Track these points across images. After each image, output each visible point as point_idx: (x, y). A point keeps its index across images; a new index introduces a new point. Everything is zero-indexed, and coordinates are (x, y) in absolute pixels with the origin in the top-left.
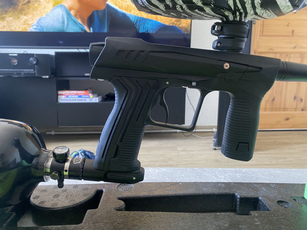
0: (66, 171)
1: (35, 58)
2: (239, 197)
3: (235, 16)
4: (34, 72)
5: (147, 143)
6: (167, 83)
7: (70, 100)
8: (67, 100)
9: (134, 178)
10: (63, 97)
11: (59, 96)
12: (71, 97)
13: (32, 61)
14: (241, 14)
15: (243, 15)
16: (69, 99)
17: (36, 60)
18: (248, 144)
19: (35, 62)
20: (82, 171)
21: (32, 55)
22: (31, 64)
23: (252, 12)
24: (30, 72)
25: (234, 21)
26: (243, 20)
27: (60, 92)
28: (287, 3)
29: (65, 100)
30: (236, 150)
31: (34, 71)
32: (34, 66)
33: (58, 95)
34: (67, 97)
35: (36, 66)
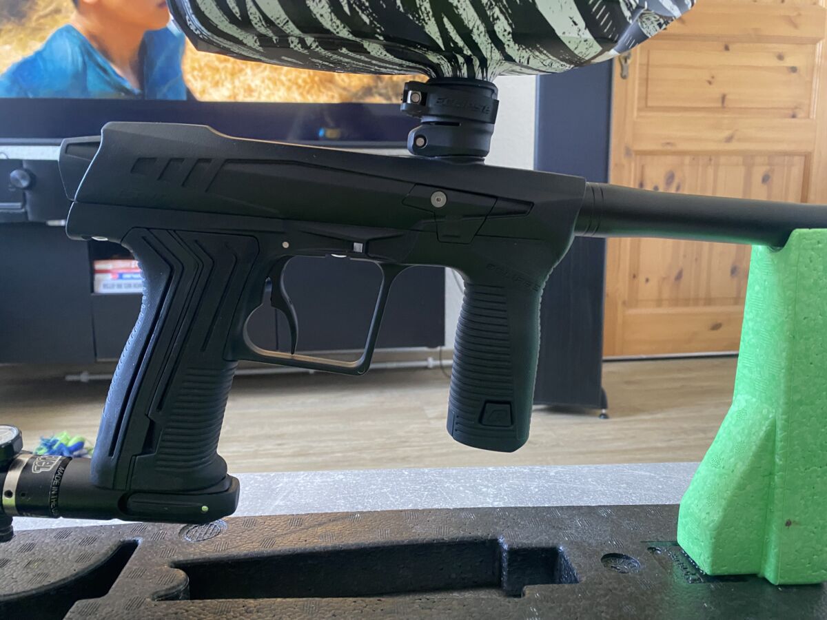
0: (9, 494)
1: (26, 170)
2: (506, 547)
3: (456, 67)
4: (23, 210)
5: (344, 399)
6: (286, 245)
7: (129, 286)
8: (119, 286)
9: (205, 508)
10: (109, 277)
11: (98, 276)
12: (132, 278)
13: (17, 180)
14: (468, 60)
15: (477, 63)
16: (125, 284)
17: (28, 177)
18: (508, 406)
19: (25, 184)
20: (57, 494)
21: (17, 164)
22: (14, 186)
23: (497, 55)
24: (11, 211)
25: (455, 77)
26: (479, 77)
27: (100, 265)
28: (580, 33)
29: (113, 286)
30: (480, 421)
31: (23, 206)
32: (24, 195)
33: (93, 272)
34: (121, 276)
35: (27, 193)
